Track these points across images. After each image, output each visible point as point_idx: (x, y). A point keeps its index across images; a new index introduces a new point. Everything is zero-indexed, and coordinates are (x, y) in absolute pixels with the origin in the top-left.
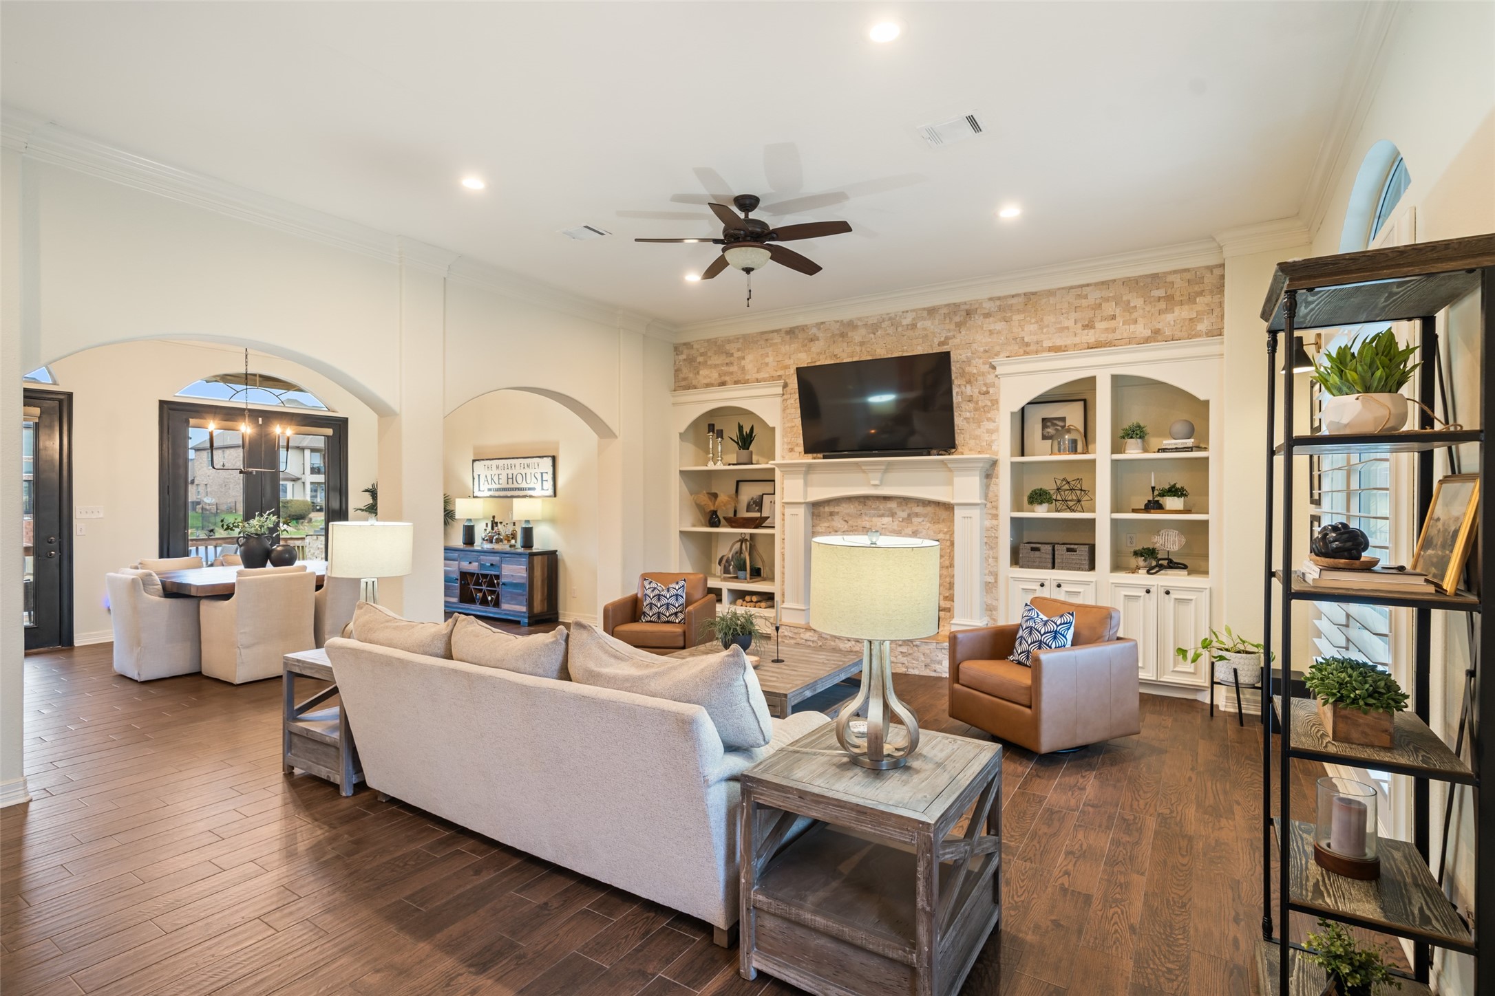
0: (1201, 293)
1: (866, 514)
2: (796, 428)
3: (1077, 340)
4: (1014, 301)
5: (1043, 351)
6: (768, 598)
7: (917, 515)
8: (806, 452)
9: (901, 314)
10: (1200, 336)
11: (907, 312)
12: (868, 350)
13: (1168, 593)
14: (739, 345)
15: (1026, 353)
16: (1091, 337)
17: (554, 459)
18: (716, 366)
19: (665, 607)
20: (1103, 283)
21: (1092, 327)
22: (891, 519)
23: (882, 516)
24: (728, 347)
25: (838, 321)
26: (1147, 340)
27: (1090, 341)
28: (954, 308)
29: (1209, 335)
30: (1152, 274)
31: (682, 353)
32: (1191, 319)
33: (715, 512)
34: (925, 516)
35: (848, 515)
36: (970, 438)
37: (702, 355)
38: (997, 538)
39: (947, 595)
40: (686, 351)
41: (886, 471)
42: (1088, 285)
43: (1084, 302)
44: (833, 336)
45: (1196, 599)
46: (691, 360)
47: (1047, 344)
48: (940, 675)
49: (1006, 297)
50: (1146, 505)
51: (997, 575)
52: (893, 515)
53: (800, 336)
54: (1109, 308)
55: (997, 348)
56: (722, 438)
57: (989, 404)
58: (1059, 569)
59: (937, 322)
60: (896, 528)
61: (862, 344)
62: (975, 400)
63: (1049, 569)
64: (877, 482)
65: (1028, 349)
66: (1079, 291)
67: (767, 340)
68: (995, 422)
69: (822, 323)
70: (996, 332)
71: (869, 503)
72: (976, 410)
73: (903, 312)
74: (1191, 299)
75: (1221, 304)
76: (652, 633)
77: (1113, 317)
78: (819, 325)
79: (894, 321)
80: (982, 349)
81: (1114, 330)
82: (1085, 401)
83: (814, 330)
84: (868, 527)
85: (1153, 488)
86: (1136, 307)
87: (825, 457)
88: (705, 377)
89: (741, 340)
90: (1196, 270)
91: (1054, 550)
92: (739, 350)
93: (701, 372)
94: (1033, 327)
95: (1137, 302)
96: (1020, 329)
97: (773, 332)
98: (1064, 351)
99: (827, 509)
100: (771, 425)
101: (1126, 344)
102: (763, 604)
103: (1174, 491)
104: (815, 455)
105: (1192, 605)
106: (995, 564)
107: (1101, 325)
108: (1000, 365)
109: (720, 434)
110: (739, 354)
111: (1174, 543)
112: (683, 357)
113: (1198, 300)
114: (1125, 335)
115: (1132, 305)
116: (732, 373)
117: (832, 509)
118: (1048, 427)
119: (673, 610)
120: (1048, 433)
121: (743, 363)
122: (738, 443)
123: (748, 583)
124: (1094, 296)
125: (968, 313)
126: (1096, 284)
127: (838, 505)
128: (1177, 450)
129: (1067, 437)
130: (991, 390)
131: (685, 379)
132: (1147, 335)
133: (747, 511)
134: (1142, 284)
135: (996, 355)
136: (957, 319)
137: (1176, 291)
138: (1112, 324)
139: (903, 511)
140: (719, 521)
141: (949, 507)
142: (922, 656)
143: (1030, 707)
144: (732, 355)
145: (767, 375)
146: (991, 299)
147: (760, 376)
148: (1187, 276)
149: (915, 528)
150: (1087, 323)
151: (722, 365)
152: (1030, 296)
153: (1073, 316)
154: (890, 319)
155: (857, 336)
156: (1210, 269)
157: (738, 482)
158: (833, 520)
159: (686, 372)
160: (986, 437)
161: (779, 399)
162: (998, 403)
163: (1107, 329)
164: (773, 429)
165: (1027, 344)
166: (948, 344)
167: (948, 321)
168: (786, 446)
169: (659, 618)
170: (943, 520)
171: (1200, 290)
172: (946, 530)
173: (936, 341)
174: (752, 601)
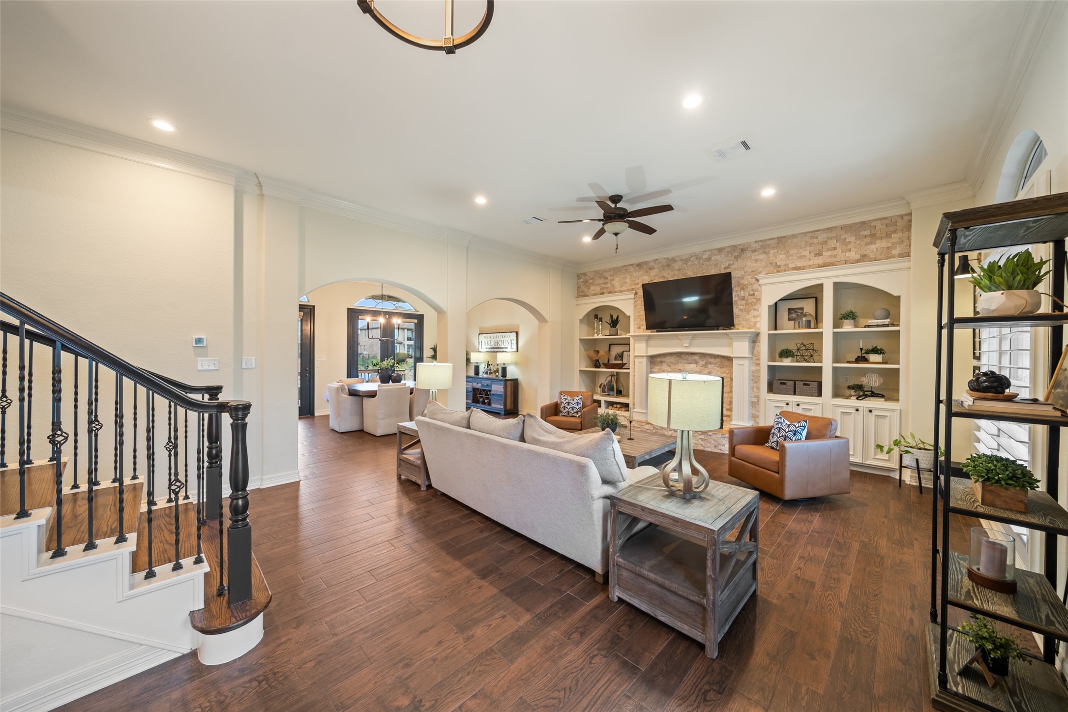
0: (895, 232)
1: (681, 363)
2: (641, 316)
3: (811, 263)
4: (771, 242)
5: (789, 270)
6: (626, 406)
7: (710, 363)
8: (647, 328)
9: (702, 252)
10: (894, 257)
11: (706, 251)
12: (683, 273)
13: (871, 411)
14: (611, 273)
15: (778, 271)
16: (820, 260)
17: (517, 333)
18: (599, 285)
19: (571, 408)
20: (828, 229)
21: (821, 255)
22: (695, 365)
23: (690, 363)
24: (605, 274)
25: (666, 258)
26: (857, 261)
27: (819, 263)
28: (734, 248)
29: (901, 256)
30: (861, 222)
31: (581, 278)
32: (887, 248)
33: (598, 361)
34: (715, 364)
35: (671, 362)
36: (743, 320)
37: (591, 279)
38: (759, 377)
39: (728, 408)
40: (583, 277)
41: (693, 339)
42: (818, 231)
43: (816, 241)
44: (663, 266)
45: (890, 416)
46: (586, 282)
47: (791, 266)
48: (724, 452)
49: (765, 240)
50: (856, 359)
51: (759, 398)
52: (696, 363)
53: (644, 267)
54: (832, 243)
55: (760, 269)
56: (602, 322)
57: (755, 301)
58: (798, 395)
59: (723, 256)
60: (698, 370)
61: (679, 270)
62: (746, 299)
63: (792, 395)
64: (687, 345)
65: (779, 269)
66: (812, 234)
67: (626, 270)
68: (758, 311)
69: (657, 259)
70: (759, 260)
71: (683, 356)
72: (747, 304)
73: (703, 252)
74: (888, 236)
75: (909, 238)
76: (565, 421)
77: (835, 249)
78: (655, 261)
79: (698, 257)
80: (751, 270)
81: (835, 256)
82: (816, 298)
83: (652, 264)
84: (682, 369)
85: (861, 349)
86: (850, 242)
87: (657, 332)
88: (593, 290)
89: (612, 271)
90: (891, 218)
91: (795, 384)
92: (611, 276)
93: (591, 288)
94: (783, 257)
95: (851, 239)
96: (774, 258)
97: (629, 265)
98: (803, 270)
99: (659, 359)
100: (628, 315)
101: (843, 264)
102: (623, 409)
103: (875, 351)
104: (652, 330)
105: (887, 419)
106: (758, 391)
107: (826, 254)
108: (761, 279)
109: (601, 320)
110: (611, 278)
111: (875, 381)
112: (582, 280)
113: (893, 235)
114: (843, 259)
115: (847, 240)
116: (607, 288)
117: (661, 359)
118: (792, 313)
119: (575, 410)
120: (792, 317)
121: (613, 282)
122: (610, 325)
123: (615, 397)
124: (822, 237)
125: (742, 250)
126: (824, 230)
127: (665, 357)
128: (878, 326)
129: (804, 319)
130: (756, 293)
131: (582, 292)
132: (857, 258)
133: (615, 360)
134: (855, 228)
135: (759, 273)
136: (736, 254)
137: (877, 231)
138: (834, 252)
139: (703, 361)
140: (600, 365)
141: (730, 359)
142: (713, 441)
143: (778, 473)
144: (607, 278)
145: (626, 289)
146: (756, 242)
147: (622, 289)
148: (885, 222)
149: (710, 370)
150: (817, 252)
151: (602, 284)
152: (781, 240)
153: (808, 249)
154: (696, 255)
155: (676, 266)
156: (902, 216)
157: (610, 345)
158: (662, 365)
159: (583, 288)
160: (753, 319)
161: (632, 301)
162: (760, 300)
163: (830, 256)
164: (630, 316)
165: (779, 266)
166: (730, 268)
167: (730, 255)
168: (636, 326)
169: (568, 414)
170: (726, 366)
171: (894, 229)
172: (728, 372)
173: (723, 267)
174: (617, 407)
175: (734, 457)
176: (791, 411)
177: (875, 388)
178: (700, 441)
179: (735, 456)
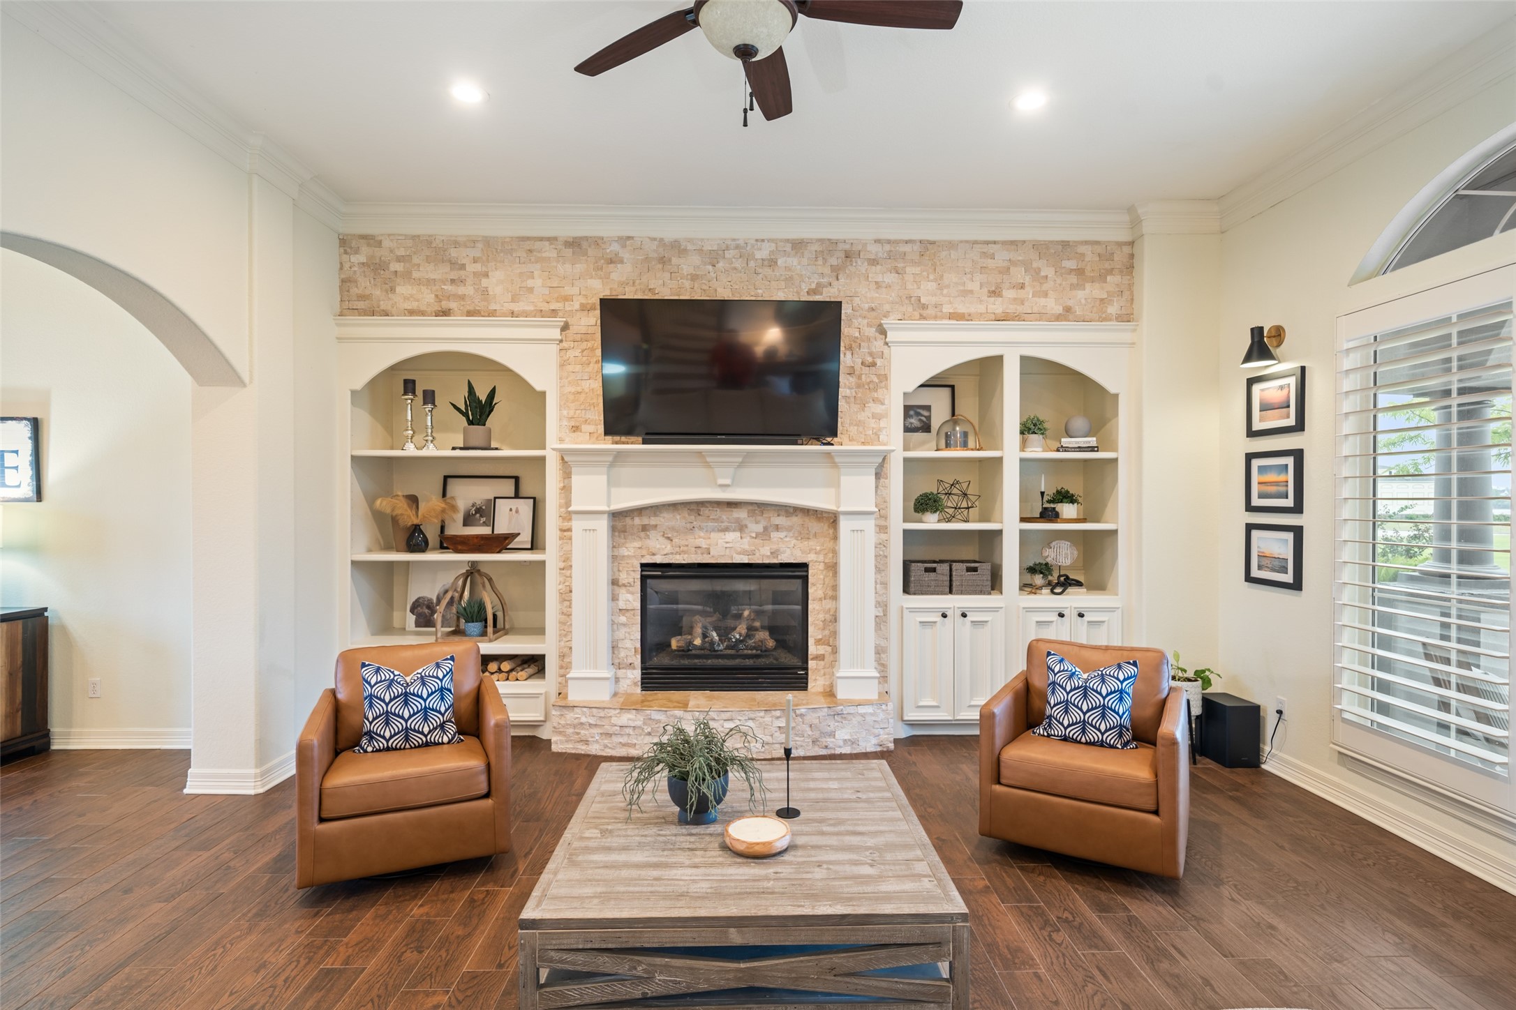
0: (1111, 271)
1: (701, 528)
2: (583, 395)
3: (982, 308)
4: (907, 248)
5: (942, 318)
6: (534, 664)
7: (777, 528)
8: (607, 432)
9: (753, 242)
10: (1110, 320)
11: (763, 240)
12: (705, 287)
13: (1081, 615)
14: (476, 253)
15: (922, 317)
16: (997, 306)
17: (36, 424)
18: (430, 282)
20: (1013, 243)
21: (1000, 295)
22: (738, 534)
23: (726, 530)
24: (454, 253)
25: (655, 239)
26: (1058, 318)
27: (997, 312)
28: (830, 246)
29: (1120, 320)
30: (1063, 242)
31: (357, 251)
32: (1102, 300)
33: (417, 528)
34: (789, 529)
35: (673, 529)
36: (851, 424)
37: (399, 259)
38: (886, 557)
39: (820, 637)
40: (365, 250)
41: (741, 465)
42: (995, 242)
43: (990, 263)
44: (647, 259)
45: (1108, 620)
46: (376, 267)
47: (947, 309)
49: (897, 242)
50: (1041, 513)
51: (886, 606)
52: (741, 528)
53: (590, 252)
54: (1019, 274)
55: (887, 307)
56: (433, 403)
57: (876, 380)
58: (957, 594)
59: (805, 261)
60: (746, 547)
61: (694, 278)
62: (857, 373)
64: (728, 481)
65: (925, 313)
66: (985, 248)
67: (530, 251)
68: (883, 404)
69: (629, 238)
70: (884, 285)
71: (705, 511)
72: (859, 386)
73: (757, 240)
74: (1102, 278)
75: (1130, 286)
77: (1022, 286)
78: (624, 240)
79: (743, 251)
80: (866, 306)
81: (1022, 302)
82: (952, 387)
83: (615, 247)
84: (704, 546)
85: (1042, 494)
86: (1047, 277)
87: (644, 442)
88: (406, 299)
89: (480, 245)
90: (1107, 244)
91: (951, 570)
92: (475, 261)
93: (398, 289)
94: (931, 286)
95: (1048, 271)
96: (915, 286)
97: (541, 239)
98: (968, 320)
99: (637, 521)
100: (538, 388)
101: (1036, 320)
102: (523, 674)
104: (617, 438)
105: (1105, 626)
106: (884, 591)
107: (1009, 294)
108: (892, 329)
109: (429, 397)
110: (478, 267)
111: (1066, 557)
112: (362, 258)
113: (1109, 278)
114: (1035, 310)
115: (1043, 274)
116: (462, 297)
117: (645, 521)
118: (911, 417)
120: (911, 423)
121: (485, 282)
122: (465, 414)
123: (490, 641)
124: (1002, 256)
125: (848, 256)
126: (1004, 243)
127: (655, 515)
128: (1080, 449)
130: (879, 362)
131: (362, 297)
132: (1058, 312)
133: (465, 525)
134: (1053, 251)
135: (885, 316)
136: (833, 261)
137: (1086, 265)
138: (1021, 294)
139: (757, 523)
140: (426, 542)
141: (832, 519)
143: (1156, 812)
144: (463, 267)
145: (531, 308)
146: (877, 241)
147: (517, 307)
148: (1099, 249)
149: (775, 547)
150: (993, 289)
151: (444, 282)
152: (927, 246)
153: (979, 278)
154: (737, 247)
155: (688, 265)
156: (1120, 244)
157: (446, 478)
158: (648, 537)
159: (365, 284)
160: (872, 423)
161: (554, 348)
162: (887, 380)
163: (1015, 299)
164: (543, 394)
165: (924, 307)
166: (821, 294)
167: (820, 262)
168: (565, 423)
170: (815, 535)
171: (1109, 267)
172: (818, 548)
173: (805, 288)
174: (500, 670)
175: (999, 783)
176: (1069, 640)
177: (1067, 568)
178: (777, 734)
179: (1003, 781)
